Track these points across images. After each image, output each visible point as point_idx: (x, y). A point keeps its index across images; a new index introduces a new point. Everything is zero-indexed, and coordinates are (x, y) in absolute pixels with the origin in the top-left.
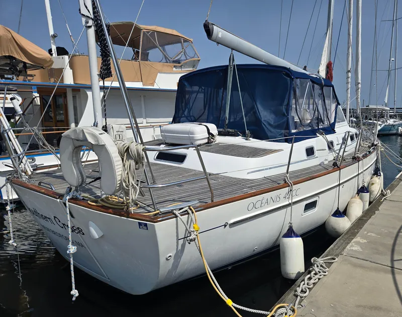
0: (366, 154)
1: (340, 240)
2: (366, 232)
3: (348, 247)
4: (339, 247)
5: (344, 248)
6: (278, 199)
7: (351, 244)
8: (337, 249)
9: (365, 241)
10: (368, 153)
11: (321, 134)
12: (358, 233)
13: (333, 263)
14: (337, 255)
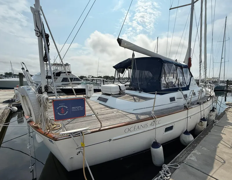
0: (205, 101)
1: (185, 150)
2: (201, 147)
3: (188, 157)
4: (183, 156)
5: (186, 158)
6: (146, 126)
7: (190, 155)
8: (181, 158)
9: (200, 153)
10: (206, 101)
11: (180, 90)
12: (196, 146)
13: (176, 169)
14: (180, 163)
